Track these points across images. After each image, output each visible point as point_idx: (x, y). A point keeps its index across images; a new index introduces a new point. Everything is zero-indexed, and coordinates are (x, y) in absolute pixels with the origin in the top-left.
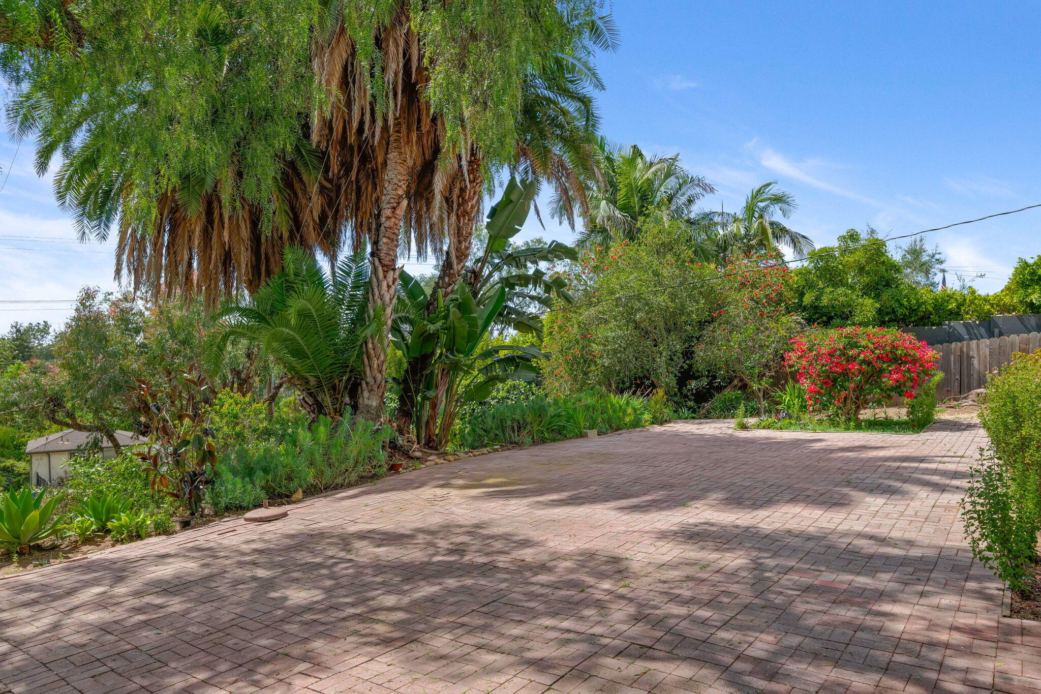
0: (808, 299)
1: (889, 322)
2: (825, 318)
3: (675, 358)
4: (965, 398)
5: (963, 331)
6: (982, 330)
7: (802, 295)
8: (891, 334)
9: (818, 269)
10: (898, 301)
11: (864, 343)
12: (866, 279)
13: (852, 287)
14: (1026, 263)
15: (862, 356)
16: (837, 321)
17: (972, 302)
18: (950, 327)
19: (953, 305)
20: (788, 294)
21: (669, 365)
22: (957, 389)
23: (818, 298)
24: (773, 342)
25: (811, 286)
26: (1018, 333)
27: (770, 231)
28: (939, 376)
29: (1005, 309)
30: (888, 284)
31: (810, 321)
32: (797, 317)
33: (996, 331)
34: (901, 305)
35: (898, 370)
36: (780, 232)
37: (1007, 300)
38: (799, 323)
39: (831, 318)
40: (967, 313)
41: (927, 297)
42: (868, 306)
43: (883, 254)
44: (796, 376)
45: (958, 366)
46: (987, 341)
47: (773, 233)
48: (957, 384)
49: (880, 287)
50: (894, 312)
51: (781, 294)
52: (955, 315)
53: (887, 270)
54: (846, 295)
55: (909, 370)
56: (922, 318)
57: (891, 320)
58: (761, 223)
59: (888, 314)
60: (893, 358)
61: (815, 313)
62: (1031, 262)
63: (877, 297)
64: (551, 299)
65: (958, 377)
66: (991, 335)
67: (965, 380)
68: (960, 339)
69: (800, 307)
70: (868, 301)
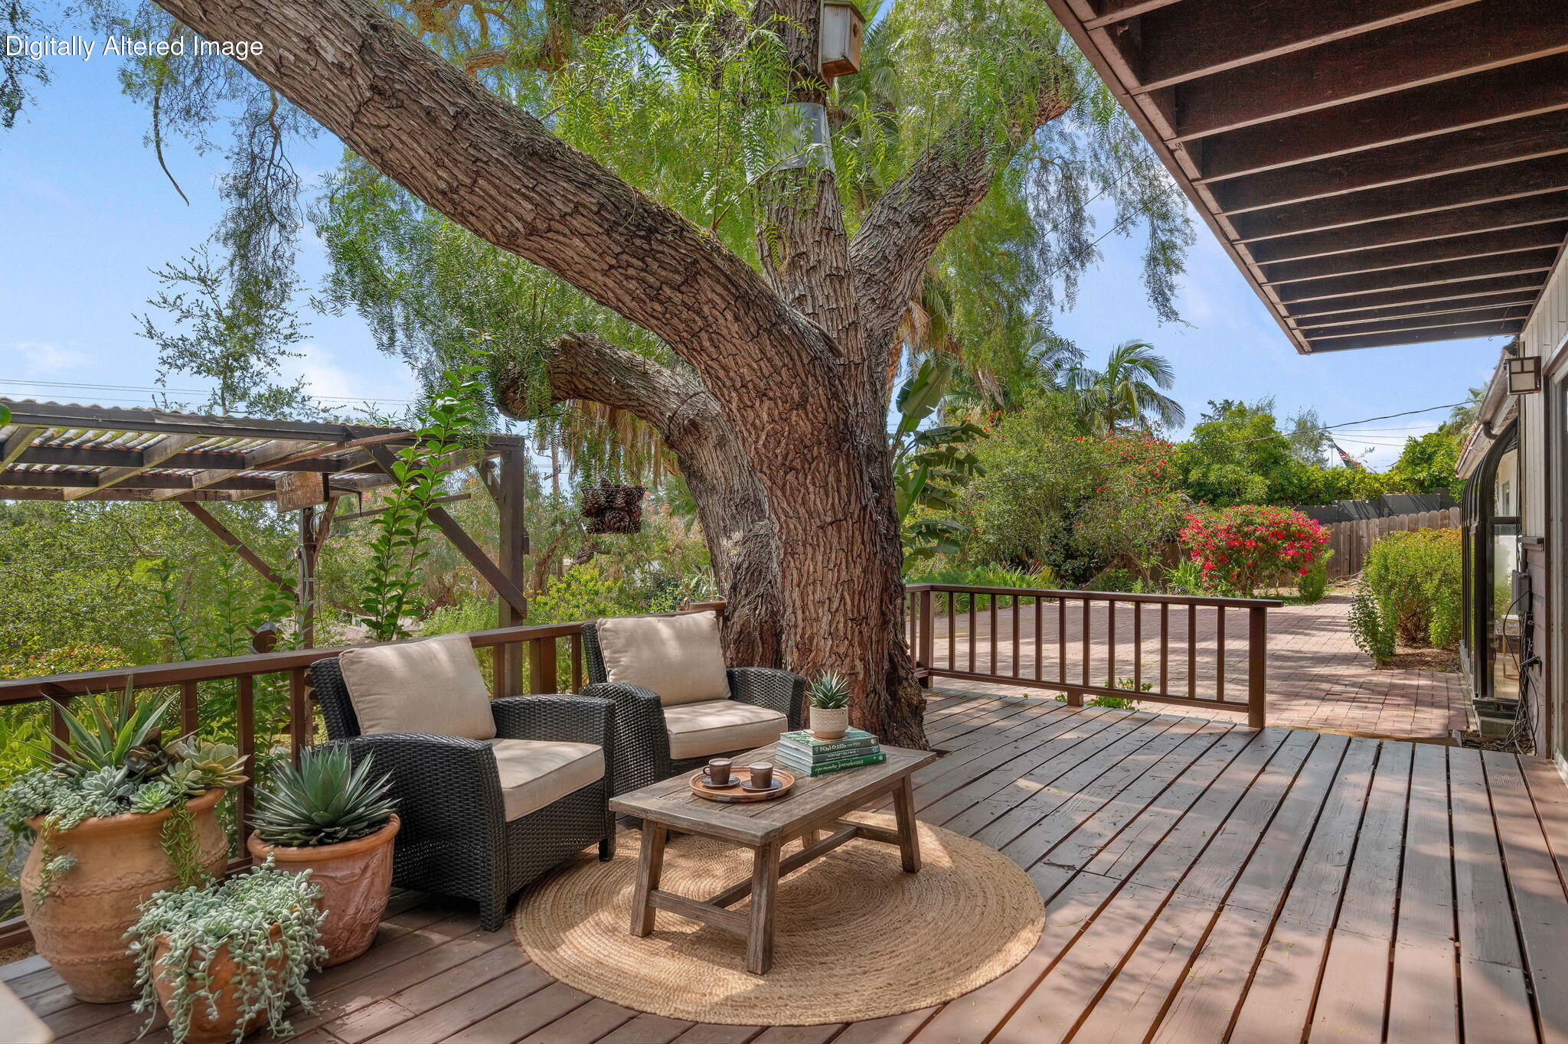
0: (1194, 475)
1: (1277, 500)
2: (1210, 496)
3: (1060, 535)
4: (1355, 577)
5: (1353, 511)
6: (1371, 509)
7: (1187, 471)
8: (1285, 513)
9: (1205, 444)
10: (1287, 479)
11: (1259, 521)
12: (1254, 457)
13: (1239, 463)
14: (1416, 441)
15: (1258, 534)
16: (1225, 499)
17: (1362, 481)
18: (1340, 506)
19: (1342, 483)
20: (1171, 470)
21: (1053, 542)
22: (1346, 569)
23: (1205, 475)
24: (1161, 520)
25: (1197, 462)
26: (1407, 512)
27: (1135, 395)
28: (1329, 554)
29: (1394, 487)
30: (1276, 462)
31: (1196, 498)
32: (1182, 494)
33: (1386, 510)
34: (1291, 483)
35: (1292, 546)
36: (1147, 396)
37: (1397, 479)
38: (1186, 501)
39: (1216, 496)
40: (1357, 491)
41: (1318, 475)
42: (1258, 484)
43: (1271, 431)
44: (1188, 554)
45: (1347, 545)
46: (1377, 520)
47: (1139, 397)
48: (1346, 564)
49: (1268, 464)
50: (1283, 490)
51: (1164, 470)
52: (1345, 493)
53: (1275, 447)
54: (1234, 471)
55: (1302, 547)
56: (1311, 497)
57: (1281, 498)
58: (1126, 385)
59: (1276, 492)
60: (1286, 534)
61: (1200, 490)
62: (1420, 440)
63: (1266, 474)
64: (964, 478)
65: (1347, 557)
66: (1380, 515)
67: (1355, 560)
68: (1350, 519)
69: (1185, 484)
70: (1258, 478)
